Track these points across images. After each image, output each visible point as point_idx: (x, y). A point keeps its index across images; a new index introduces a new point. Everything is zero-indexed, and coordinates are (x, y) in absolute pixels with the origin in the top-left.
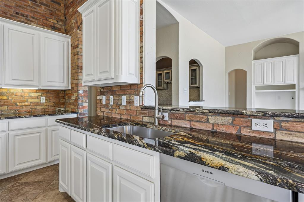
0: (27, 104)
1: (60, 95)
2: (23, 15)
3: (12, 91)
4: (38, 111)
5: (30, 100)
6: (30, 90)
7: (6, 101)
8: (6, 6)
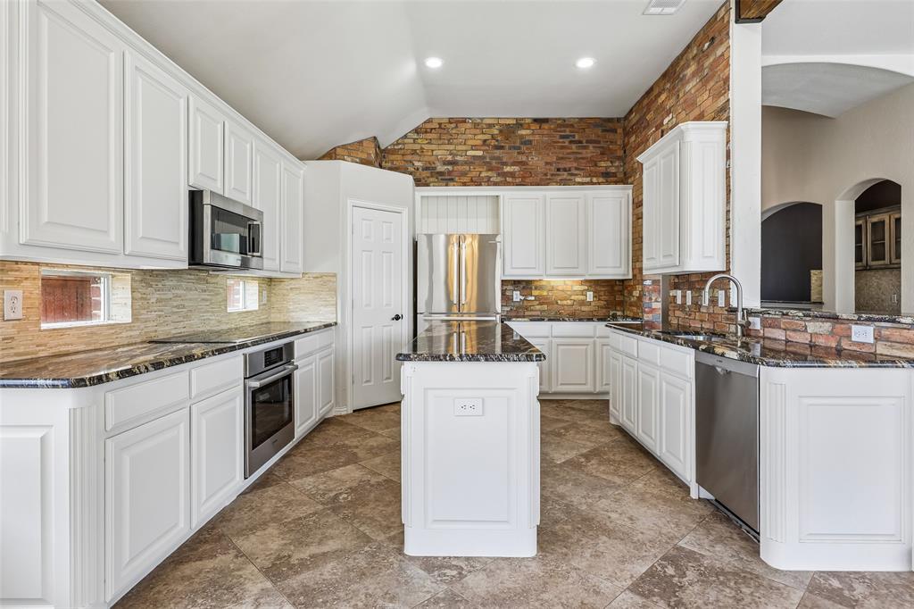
0: (569, 302)
1: (616, 288)
2: (565, 170)
3: (552, 284)
4: (584, 314)
5: (573, 297)
6: (573, 281)
7: (545, 298)
8: (547, 163)
